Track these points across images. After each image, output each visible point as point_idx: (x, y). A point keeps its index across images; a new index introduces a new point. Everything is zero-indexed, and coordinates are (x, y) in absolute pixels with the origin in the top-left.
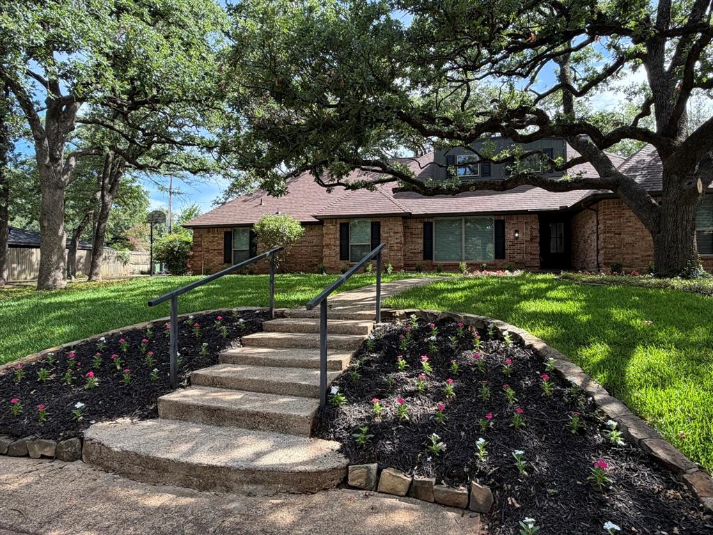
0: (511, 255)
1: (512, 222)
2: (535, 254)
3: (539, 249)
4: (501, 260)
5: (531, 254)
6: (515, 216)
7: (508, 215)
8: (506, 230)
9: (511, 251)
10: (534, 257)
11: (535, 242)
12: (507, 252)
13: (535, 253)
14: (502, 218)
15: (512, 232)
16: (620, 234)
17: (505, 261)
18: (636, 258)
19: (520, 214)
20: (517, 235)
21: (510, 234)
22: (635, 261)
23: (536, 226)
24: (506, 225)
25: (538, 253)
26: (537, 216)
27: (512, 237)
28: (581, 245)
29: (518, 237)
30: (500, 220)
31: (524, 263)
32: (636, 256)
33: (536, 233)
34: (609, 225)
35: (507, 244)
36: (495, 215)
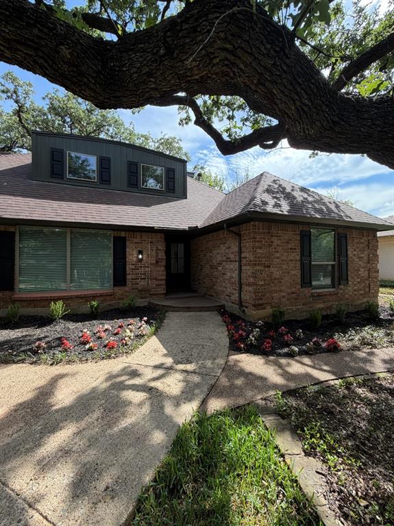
0: (134, 281)
1: (135, 240)
2: (161, 280)
3: (165, 273)
4: (122, 288)
5: (156, 279)
6: (138, 234)
7: (131, 231)
8: (127, 250)
9: (134, 277)
10: (160, 283)
11: (161, 266)
12: (129, 277)
13: (161, 278)
14: (123, 234)
15: (135, 253)
16: (269, 267)
17: (126, 289)
18: (283, 297)
19: (145, 232)
20: (140, 256)
21: (132, 256)
22: (282, 299)
23: (162, 246)
24: (128, 243)
25: (164, 278)
26: (163, 235)
27: (135, 259)
28: (207, 270)
29: (142, 259)
30: (121, 236)
31: (149, 291)
32: (282, 294)
33: (162, 255)
34: (259, 255)
35: (129, 267)
36: (113, 230)
